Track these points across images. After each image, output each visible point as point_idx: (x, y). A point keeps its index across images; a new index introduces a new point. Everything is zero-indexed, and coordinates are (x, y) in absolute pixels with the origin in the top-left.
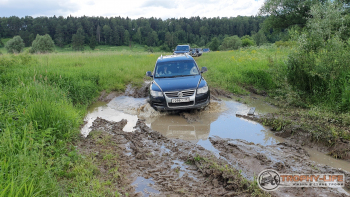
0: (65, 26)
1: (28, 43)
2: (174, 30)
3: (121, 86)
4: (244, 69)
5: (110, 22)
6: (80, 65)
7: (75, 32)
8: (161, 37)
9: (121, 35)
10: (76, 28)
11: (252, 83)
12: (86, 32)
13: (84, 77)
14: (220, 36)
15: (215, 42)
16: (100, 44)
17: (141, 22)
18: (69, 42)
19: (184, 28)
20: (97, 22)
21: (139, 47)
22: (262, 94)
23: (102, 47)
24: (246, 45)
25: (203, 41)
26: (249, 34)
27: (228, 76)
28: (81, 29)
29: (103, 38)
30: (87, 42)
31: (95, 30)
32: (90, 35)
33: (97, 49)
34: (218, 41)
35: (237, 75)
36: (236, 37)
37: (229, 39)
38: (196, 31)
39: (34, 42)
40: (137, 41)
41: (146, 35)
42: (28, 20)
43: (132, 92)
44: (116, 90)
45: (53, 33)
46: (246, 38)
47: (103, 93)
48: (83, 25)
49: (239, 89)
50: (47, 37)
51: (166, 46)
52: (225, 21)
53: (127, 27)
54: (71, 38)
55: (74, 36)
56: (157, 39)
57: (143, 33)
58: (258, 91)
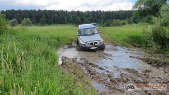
0: (37, 14)
1: (19, 22)
2: (88, 17)
4: (129, 35)
5: (58, 12)
7: (41, 17)
8: (82, 20)
9: (63, 19)
10: (42, 15)
11: (133, 42)
12: (46, 17)
14: (111, 19)
15: (109, 23)
16: (53, 23)
17: (72, 13)
18: (39, 22)
19: (94, 16)
20: (52, 13)
21: (72, 25)
22: (139, 47)
23: (54, 25)
24: (124, 24)
25: (102, 22)
26: (125, 19)
28: (44, 16)
29: (54, 20)
30: (47, 22)
31: (51, 16)
32: (48, 19)
33: (51, 25)
34: (110, 22)
35: (126, 38)
36: (119, 20)
37: (115, 21)
38: (99, 17)
39: (23, 22)
40: (71, 22)
41: (75, 19)
42: (19, 11)
45: (31, 18)
46: (124, 21)
48: (45, 14)
49: (127, 44)
50: (28, 19)
52: (113, 12)
53: (66, 15)
54: (39, 20)
55: (41, 19)
56: (80, 21)
57: (73, 18)
58: (137, 45)
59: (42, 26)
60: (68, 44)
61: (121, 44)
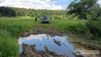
0: (6, 10)
11: (71, 30)
18: (7, 15)
20: (16, 9)
22: (76, 34)
35: (67, 27)
43: (32, 32)
47: (22, 32)
49: (68, 32)
54: (7, 13)
58: (74, 32)
59: (10, 17)
60: (27, 31)
61: (64, 31)
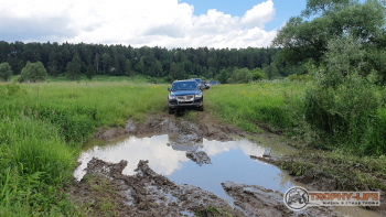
0: (60, 54)
2: (180, 61)
3: (121, 121)
5: (109, 50)
6: (75, 96)
7: (70, 60)
8: (166, 68)
9: (122, 65)
10: (72, 55)
12: (83, 59)
13: (79, 111)
14: (230, 68)
15: (224, 75)
16: (98, 74)
17: (144, 51)
18: (64, 71)
19: (191, 59)
20: (96, 50)
21: (142, 77)
24: (257, 78)
25: (211, 73)
26: (260, 66)
27: (240, 112)
28: (77, 56)
29: (101, 67)
30: (83, 71)
31: (93, 58)
32: (87, 64)
33: (94, 78)
36: (246, 70)
37: (238, 72)
38: (203, 63)
40: (139, 72)
41: (149, 65)
42: (18, 46)
44: (115, 126)
46: (257, 72)
47: (100, 129)
48: (81, 52)
50: (39, 65)
51: (170, 77)
52: (234, 52)
53: (129, 56)
55: (69, 64)
56: (161, 70)
57: (145, 63)
